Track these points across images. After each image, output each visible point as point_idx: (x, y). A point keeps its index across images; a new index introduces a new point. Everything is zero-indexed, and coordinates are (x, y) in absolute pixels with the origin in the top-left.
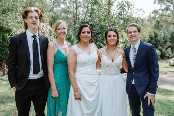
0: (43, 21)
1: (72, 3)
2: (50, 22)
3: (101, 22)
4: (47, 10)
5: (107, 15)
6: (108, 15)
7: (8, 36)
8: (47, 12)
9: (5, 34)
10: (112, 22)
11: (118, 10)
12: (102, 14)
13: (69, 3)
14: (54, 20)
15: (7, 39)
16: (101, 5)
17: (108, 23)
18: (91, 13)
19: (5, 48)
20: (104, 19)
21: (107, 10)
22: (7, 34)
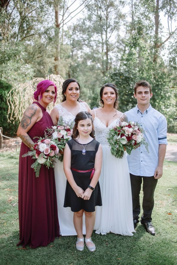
0: (57, 72)
1: (101, 45)
2: (66, 74)
3: (142, 73)
4: (64, 56)
5: (152, 63)
6: (154, 63)
7: (6, 94)
8: (64, 59)
9: (3, 92)
10: (159, 73)
11: (170, 54)
12: (144, 61)
13: (97, 45)
14: (73, 71)
15: (5, 99)
16: (143, 47)
17: (154, 75)
18: (127, 60)
19: (3, 111)
20: (148, 69)
21: (153, 56)
22: (5, 92)
